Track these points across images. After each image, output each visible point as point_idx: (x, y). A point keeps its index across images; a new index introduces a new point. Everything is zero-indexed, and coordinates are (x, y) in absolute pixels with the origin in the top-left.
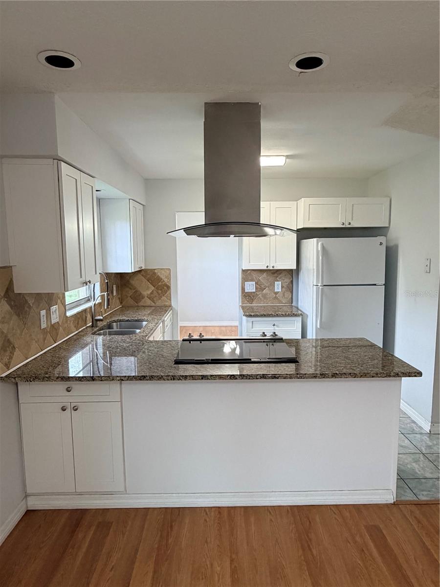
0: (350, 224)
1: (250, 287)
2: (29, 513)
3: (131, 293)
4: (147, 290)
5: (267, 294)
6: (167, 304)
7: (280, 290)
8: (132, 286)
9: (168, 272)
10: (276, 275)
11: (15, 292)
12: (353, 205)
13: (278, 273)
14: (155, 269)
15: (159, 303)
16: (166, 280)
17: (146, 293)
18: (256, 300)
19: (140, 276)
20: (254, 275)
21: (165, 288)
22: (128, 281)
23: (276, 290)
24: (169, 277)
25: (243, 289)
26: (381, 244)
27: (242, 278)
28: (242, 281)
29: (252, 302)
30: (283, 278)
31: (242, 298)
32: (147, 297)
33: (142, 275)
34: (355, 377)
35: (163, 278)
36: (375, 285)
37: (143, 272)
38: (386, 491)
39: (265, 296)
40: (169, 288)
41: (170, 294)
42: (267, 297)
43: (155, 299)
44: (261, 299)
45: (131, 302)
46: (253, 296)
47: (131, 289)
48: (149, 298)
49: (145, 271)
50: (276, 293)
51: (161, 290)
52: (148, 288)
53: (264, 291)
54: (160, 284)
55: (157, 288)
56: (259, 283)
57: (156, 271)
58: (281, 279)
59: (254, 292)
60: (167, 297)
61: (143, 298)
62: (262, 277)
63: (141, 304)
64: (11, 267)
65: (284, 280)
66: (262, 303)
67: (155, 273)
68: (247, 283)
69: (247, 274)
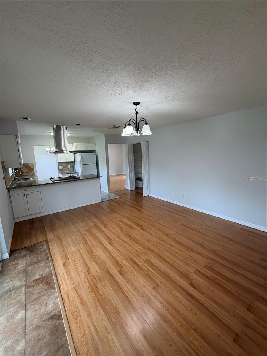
0: (87, 150)
7: (70, 167)
12: (87, 145)
13: (69, 163)
21: (32, 169)
26: (94, 154)
31: (59, 170)
35: (31, 166)
36: (94, 164)
43: (28, 173)
46: (62, 170)
49: (24, 164)
52: (25, 170)
60: (33, 172)
62: (64, 164)
66: (65, 171)
67: (27, 165)
68: (60, 166)
69: (60, 164)
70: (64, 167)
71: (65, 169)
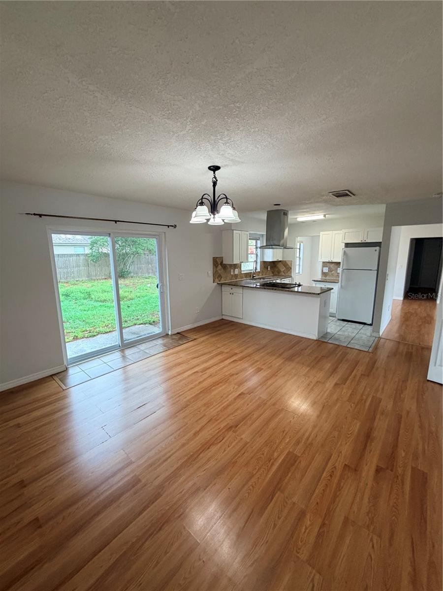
0: (365, 241)
1: (326, 270)
3: (277, 270)
4: (282, 269)
5: (334, 273)
6: (290, 275)
8: (277, 267)
9: (291, 262)
10: (338, 265)
11: (223, 263)
15: (287, 275)
16: (290, 265)
17: (282, 270)
18: (328, 276)
19: (280, 263)
20: (328, 264)
23: (338, 272)
25: (322, 271)
26: (376, 250)
27: (323, 266)
29: (326, 276)
31: (322, 274)
36: (372, 270)
40: (291, 268)
42: (334, 275)
45: (277, 273)
46: (327, 274)
48: (283, 272)
49: (282, 261)
51: (288, 269)
53: (332, 272)
54: (288, 267)
55: (286, 269)
56: (330, 268)
57: (287, 261)
59: (327, 272)
60: (290, 272)
61: (281, 272)
62: (332, 266)
64: (223, 257)
66: (331, 277)
67: (286, 263)
68: (324, 268)
69: (325, 264)
70: (330, 270)
71: (332, 274)
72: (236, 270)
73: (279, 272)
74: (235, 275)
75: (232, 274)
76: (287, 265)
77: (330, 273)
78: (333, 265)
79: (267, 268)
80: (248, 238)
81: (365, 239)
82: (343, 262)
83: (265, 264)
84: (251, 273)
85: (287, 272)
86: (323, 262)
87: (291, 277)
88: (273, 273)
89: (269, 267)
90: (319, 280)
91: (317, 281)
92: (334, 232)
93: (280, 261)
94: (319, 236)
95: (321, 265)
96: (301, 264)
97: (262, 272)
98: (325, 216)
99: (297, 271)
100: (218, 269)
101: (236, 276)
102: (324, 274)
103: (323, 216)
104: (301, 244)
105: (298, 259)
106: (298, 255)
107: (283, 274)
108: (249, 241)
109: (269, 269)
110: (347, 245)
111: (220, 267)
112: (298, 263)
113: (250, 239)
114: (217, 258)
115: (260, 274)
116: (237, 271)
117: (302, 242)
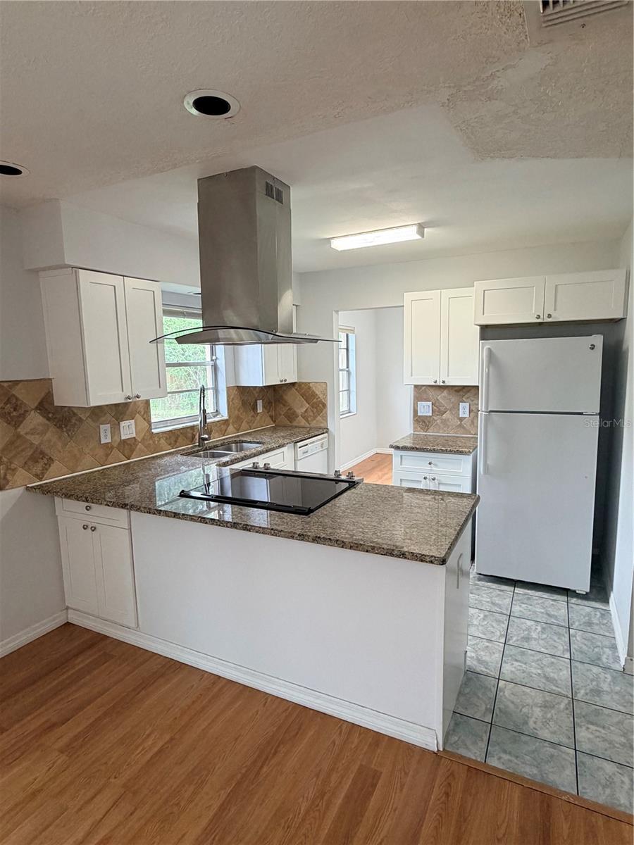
0: (549, 316)
1: (425, 409)
2: (68, 624)
3: (285, 410)
4: (301, 407)
5: (448, 420)
6: (322, 425)
7: (467, 415)
8: (286, 402)
9: (324, 386)
10: (461, 393)
11: (55, 404)
12: (556, 286)
13: (464, 390)
14: (309, 383)
15: (313, 424)
16: (321, 396)
17: (300, 411)
18: (432, 428)
19: (293, 390)
20: (431, 393)
21: (320, 405)
22: (282, 396)
23: (461, 415)
24: (325, 394)
25: (415, 411)
26: (593, 347)
27: (415, 396)
28: (414, 400)
29: (427, 429)
30: (472, 399)
31: (414, 424)
32: (302, 416)
33: (296, 390)
34: (342, 547)
35: (318, 394)
36: (581, 414)
37: (297, 385)
38: (425, 729)
39: (445, 422)
40: (324, 405)
41: (327, 414)
42: (448, 423)
43: (309, 419)
44: (440, 426)
45: (285, 421)
46: (429, 422)
47: (284, 405)
48: (303, 418)
49: (299, 384)
50: (461, 419)
51: (316, 408)
52: (302, 406)
53: (444, 415)
54: (315, 400)
55: (312, 407)
56: (437, 404)
57: (311, 385)
58: (469, 400)
59: (430, 417)
60: (322, 417)
61: (297, 417)
62: (442, 397)
63: (295, 424)
64: (51, 379)
65: (472, 401)
66: (441, 431)
67: (309, 388)
68: (420, 404)
69: (421, 392)
70: (438, 410)
72: (123, 424)
73: (291, 416)
74: (124, 442)
75: (106, 439)
76: (314, 395)
77: (438, 420)
78: (445, 393)
79: (254, 408)
80: (160, 309)
81: (549, 310)
82: (488, 386)
83: (245, 397)
84: (192, 428)
85: (315, 417)
86: (416, 386)
87: (325, 430)
88: (274, 422)
89: (260, 403)
90: (408, 445)
91: (405, 448)
92: (446, 293)
93: (293, 384)
94: (403, 306)
95: (409, 394)
96: (353, 388)
97: (235, 419)
98: (421, 227)
99: (344, 408)
100: (22, 430)
101: (128, 446)
102: (420, 421)
103: (415, 228)
104: (350, 335)
105: (343, 375)
106: (343, 365)
107: (303, 423)
108: (165, 319)
109: (260, 409)
110: (488, 332)
111: (35, 420)
112: (343, 385)
113: (166, 313)
114: (16, 382)
115: (231, 428)
116: (128, 429)
117: (353, 331)
